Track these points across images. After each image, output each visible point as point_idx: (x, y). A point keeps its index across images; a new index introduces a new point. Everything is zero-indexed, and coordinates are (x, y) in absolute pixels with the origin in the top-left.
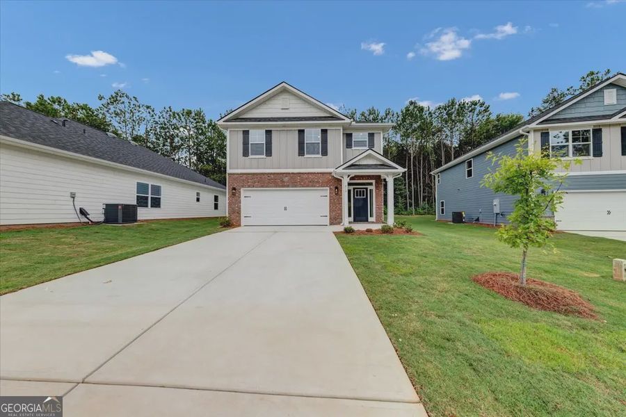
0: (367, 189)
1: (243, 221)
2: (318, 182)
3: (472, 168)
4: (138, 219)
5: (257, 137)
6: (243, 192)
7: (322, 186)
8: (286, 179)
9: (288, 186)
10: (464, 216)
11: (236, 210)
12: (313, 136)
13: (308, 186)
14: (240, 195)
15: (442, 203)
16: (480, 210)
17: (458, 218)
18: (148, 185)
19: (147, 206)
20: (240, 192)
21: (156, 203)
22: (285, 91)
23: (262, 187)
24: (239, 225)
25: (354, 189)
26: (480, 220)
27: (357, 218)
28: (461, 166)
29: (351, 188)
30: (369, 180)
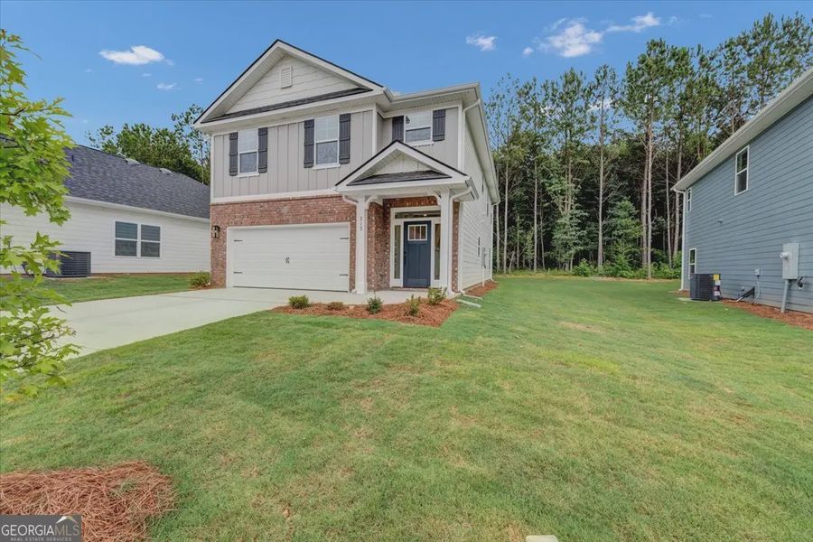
0: (429, 223)
1: (231, 279)
2: (332, 213)
3: (747, 169)
4: (92, 271)
5: (249, 142)
6: (230, 233)
7: (338, 221)
8: (285, 210)
9: (287, 222)
10: (718, 283)
11: (219, 262)
12: (328, 129)
13: (317, 221)
14: (225, 237)
15: (693, 252)
16: (757, 272)
17: (704, 289)
18: (136, 225)
19: (134, 254)
20: (225, 233)
21: (152, 250)
22: (285, 56)
23: (252, 224)
24: (224, 286)
25: (406, 224)
26: (757, 295)
27: (410, 280)
28: (728, 165)
29: (401, 222)
30: (432, 205)
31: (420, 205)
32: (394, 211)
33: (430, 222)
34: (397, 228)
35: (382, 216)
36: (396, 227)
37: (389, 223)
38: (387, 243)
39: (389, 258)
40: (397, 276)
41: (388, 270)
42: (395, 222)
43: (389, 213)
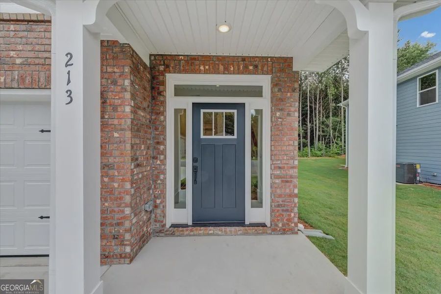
3: (436, 87)
10: (419, 170)
28: (406, 86)
29: (186, 103)
30: (250, 73)
31: (226, 71)
32: (173, 80)
33: (243, 105)
34: (180, 114)
35: (148, 86)
36: (177, 111)
37: (163, 103)
38: (160, 142)
39: (164, 172)
40: (179, 204)
41: (163, 195)
42: (173, 103)
43: (163, 83)
